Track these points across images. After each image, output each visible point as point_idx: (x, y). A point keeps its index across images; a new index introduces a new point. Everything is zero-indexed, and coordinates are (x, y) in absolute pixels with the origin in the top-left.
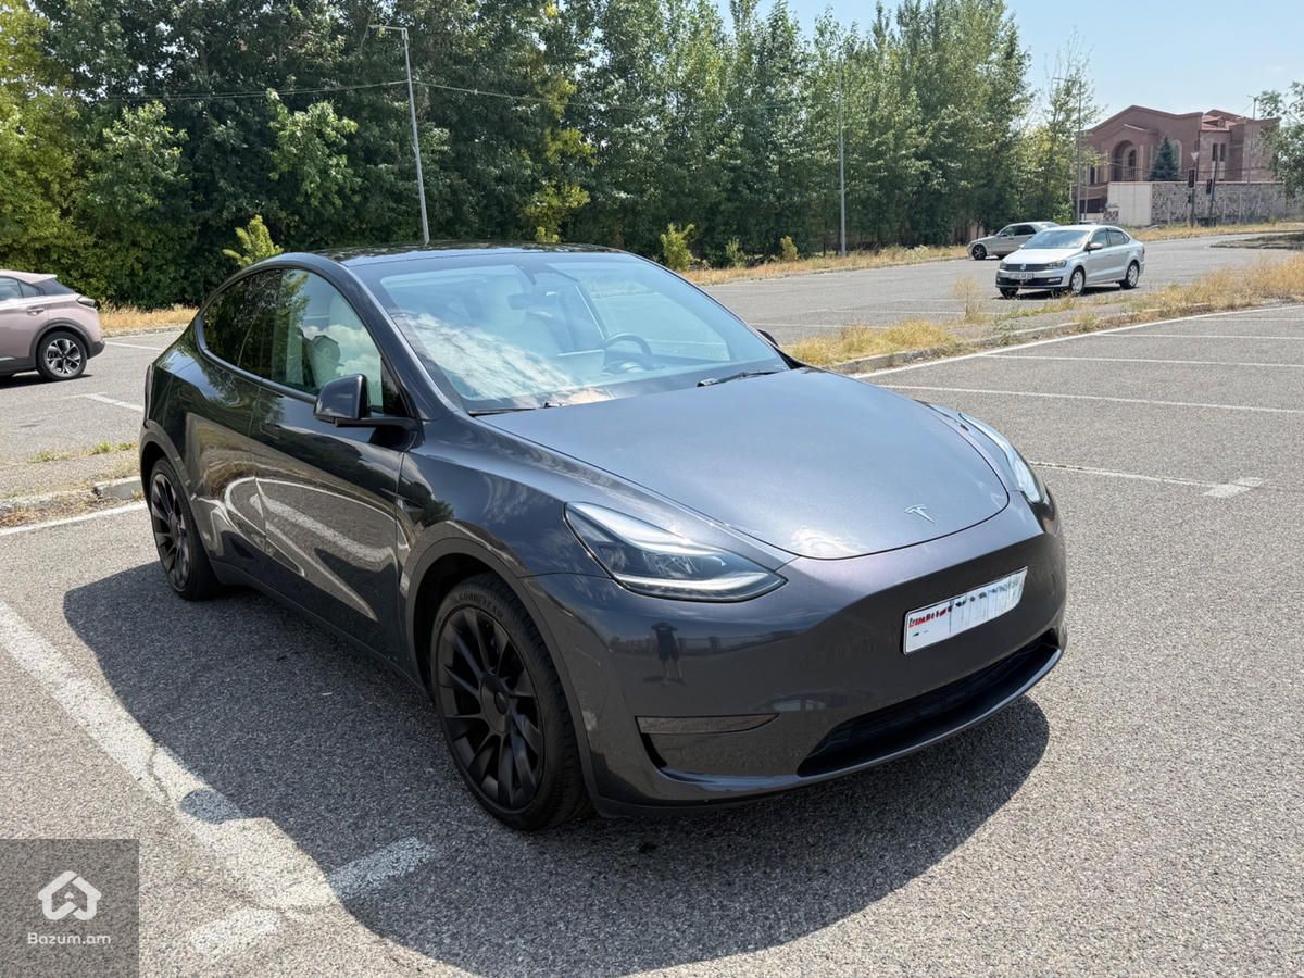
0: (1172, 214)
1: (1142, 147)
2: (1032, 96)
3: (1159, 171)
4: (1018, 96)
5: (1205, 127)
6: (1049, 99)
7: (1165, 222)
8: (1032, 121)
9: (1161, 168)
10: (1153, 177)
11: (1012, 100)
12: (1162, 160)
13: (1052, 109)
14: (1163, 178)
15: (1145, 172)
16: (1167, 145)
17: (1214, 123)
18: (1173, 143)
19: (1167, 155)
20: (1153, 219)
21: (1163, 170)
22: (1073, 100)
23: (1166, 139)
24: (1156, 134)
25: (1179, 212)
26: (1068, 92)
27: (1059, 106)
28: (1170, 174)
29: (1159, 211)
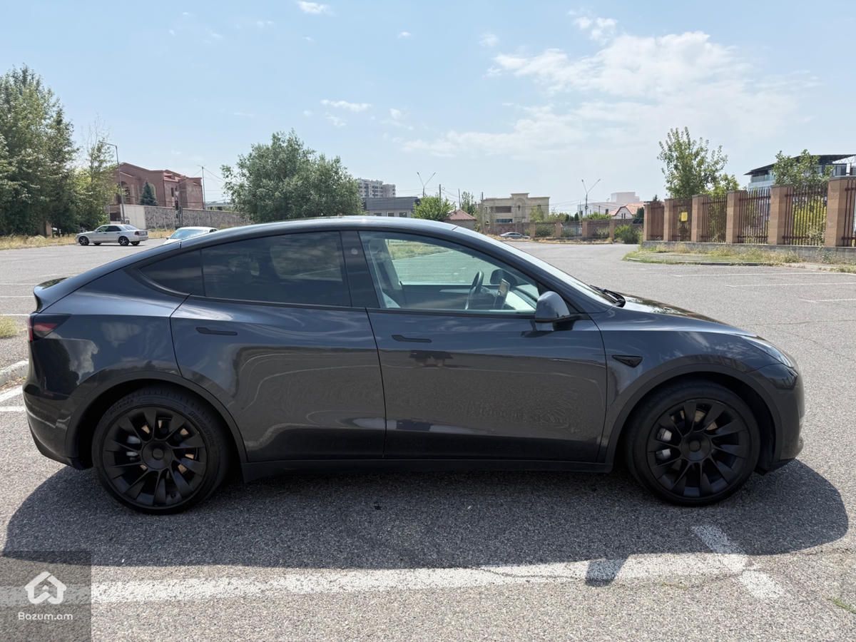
0: (157, 223)
1: (133, 186)
2: (78, 149)
3: (145, 199)
4: (69, 148)
5: (166, 179)
6: (87, 153)
7: (154, 227)
8: (79, 164)
9: (146, 198)
10: (142, 203)
11: (66, 150)
12: (146, 194)
13: (90, 159)
14: (148, 204)
15: (137, 199)
16: (147, 186)
17: (169, 177)
18: (151, 185)
19: (148, 191)
20: (147, 226)
21: (147, 200)
22: (102, 155)
23: (147, 183)
24: (139, 179)
25: (160, 223)
26: (99, 150)
27: (94, 158)
28: (152, 202)
29: (150, 222)
